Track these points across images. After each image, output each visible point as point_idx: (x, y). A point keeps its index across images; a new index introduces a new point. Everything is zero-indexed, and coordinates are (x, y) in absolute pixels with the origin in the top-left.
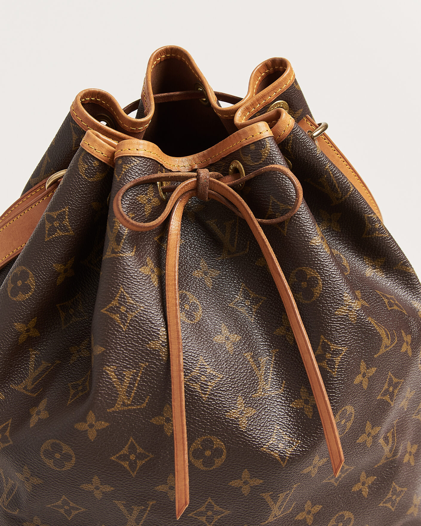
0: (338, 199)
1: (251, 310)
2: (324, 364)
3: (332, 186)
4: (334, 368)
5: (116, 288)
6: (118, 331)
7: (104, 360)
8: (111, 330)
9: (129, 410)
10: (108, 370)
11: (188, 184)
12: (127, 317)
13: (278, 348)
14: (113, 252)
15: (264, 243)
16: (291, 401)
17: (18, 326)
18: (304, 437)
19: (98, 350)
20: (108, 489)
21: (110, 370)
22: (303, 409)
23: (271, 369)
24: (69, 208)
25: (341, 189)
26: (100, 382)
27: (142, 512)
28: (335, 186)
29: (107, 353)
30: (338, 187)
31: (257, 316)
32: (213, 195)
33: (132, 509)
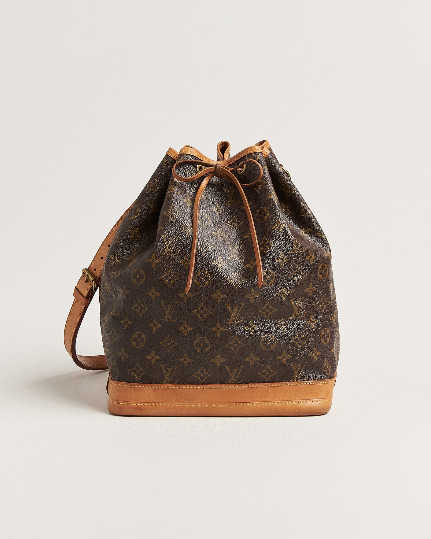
0: (288, 194)
1: (236, 227)
2: (263, 248)
3: (286, 186)
4: (267, 251)
5: (171, 204)
6: (169, 221)
7: (162, 232)
8: (166, 220)
9: (170, 256)
10: (163, 236)
11: (211, 168)
12: (174, 216)
13: (244, 243)
14: (171, 190)
15: (243, 194)
16: (245, 264)
17: (131, 230)
18: (248, 278)
19: (159, 228)
20: (158, 294)
21: (164, 237)
22: (249, 268)
23: (239, 251)
24: (158, 179)
25: (290, 188)
26: (159, 241)
27: (172, 308)
28: (287, 186)
29: (163, 229)
30: (289, 187)
31: (237, 230)
32: (223, 175)
33: (168, 306)
